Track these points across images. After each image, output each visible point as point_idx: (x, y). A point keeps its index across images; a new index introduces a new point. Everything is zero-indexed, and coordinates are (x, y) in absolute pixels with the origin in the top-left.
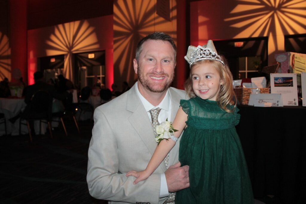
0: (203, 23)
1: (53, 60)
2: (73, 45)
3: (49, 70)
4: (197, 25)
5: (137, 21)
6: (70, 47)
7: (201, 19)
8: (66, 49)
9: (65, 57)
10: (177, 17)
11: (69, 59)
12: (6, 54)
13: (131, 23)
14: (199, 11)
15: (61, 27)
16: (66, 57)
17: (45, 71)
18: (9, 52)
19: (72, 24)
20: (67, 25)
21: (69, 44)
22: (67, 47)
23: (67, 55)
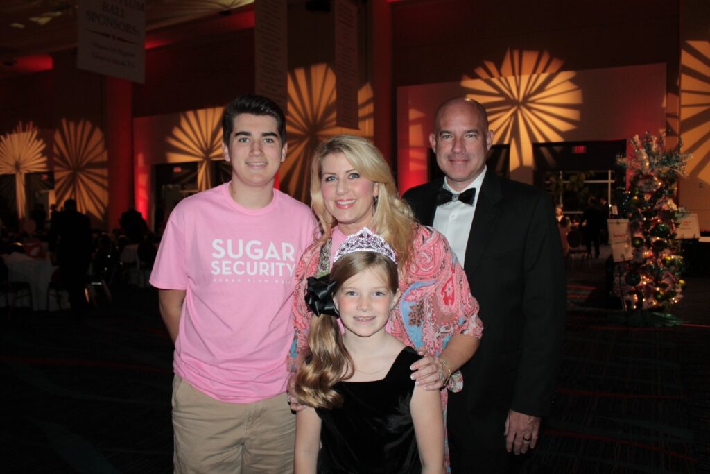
0: (416, 121)
1: (178, 170)
2: (212, 146)
3: (171, 186)
4: (407, 123)
5: (315, 117)
6: (208, 150)
7: (413, 114)
8: (201, 153)
9: (199, 166)
10: (375, 115)
11: (206, 170)
12: (99, 159)
13: (306, 120)
14: (410, 102)
15: (191, 115)
16: (201, 167)
17: (163, 187)
18: (105, 157)
19: (210, 111)
20: (201, 113)
21: (206, 144)
22: (202, 149)
23: (201, 163)
